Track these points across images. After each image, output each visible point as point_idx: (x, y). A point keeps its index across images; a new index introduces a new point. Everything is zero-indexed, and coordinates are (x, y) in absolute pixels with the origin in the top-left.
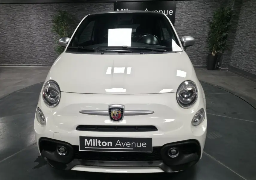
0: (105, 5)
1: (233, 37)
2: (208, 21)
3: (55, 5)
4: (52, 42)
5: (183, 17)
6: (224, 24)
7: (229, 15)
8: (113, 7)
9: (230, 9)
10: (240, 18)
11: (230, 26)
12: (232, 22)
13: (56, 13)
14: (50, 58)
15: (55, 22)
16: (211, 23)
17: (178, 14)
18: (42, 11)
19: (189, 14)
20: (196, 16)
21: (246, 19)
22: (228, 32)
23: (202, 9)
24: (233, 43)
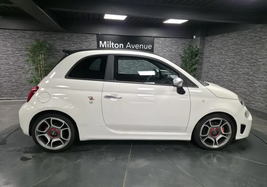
0: (87, 36)
1: (201, 69)
2: (180, 55)
3: (29, 32)
4: (21, 72)
5: (160, 51)
6: (193, 58)
7: (197, 51)
8: (96, 39)
9: (196, 47)
10: (205, 54)
11: (198, 60)
12: (199, 57)
13: (29, 41)
14: (18, 90)
15: (30, 50)
16: (183, 57)
17: (157, 48)
18: (11, 37)
19: (165, 49)
20: (171, 51)
21: (211, 55)
22: (197, 65)
23: (175, 46)
24: (201, 74)
